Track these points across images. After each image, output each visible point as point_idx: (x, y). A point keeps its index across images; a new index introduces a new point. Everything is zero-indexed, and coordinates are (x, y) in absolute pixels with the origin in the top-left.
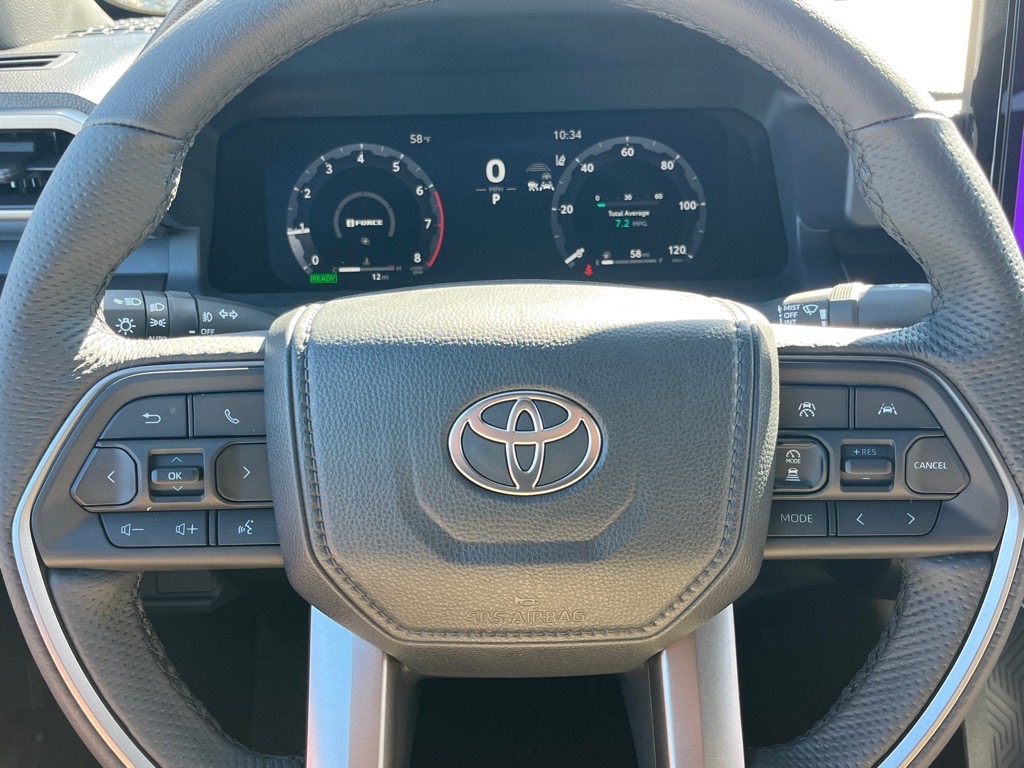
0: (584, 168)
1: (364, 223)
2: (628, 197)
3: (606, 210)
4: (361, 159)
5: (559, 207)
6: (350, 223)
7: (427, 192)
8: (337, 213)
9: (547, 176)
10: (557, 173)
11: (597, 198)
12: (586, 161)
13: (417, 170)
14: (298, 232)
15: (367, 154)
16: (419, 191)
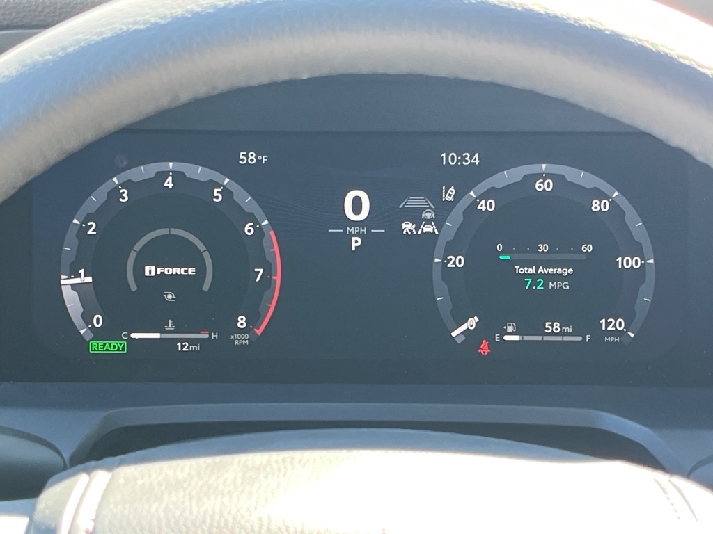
0: (482, 206)
1: (169, 271)
2: (543, 248)
3: (511, 263)
4: (169, 183)
5: (444, 258)
6: (150, 271)
7: (259, 232)
8: (133, 256)
9: (428, 215)
10: (443, 210)
11: (500, 247)
12: (485, 196)
13: (246, 201)
14: (77, 281)
15: (178, 176)
16: (248, 229)
